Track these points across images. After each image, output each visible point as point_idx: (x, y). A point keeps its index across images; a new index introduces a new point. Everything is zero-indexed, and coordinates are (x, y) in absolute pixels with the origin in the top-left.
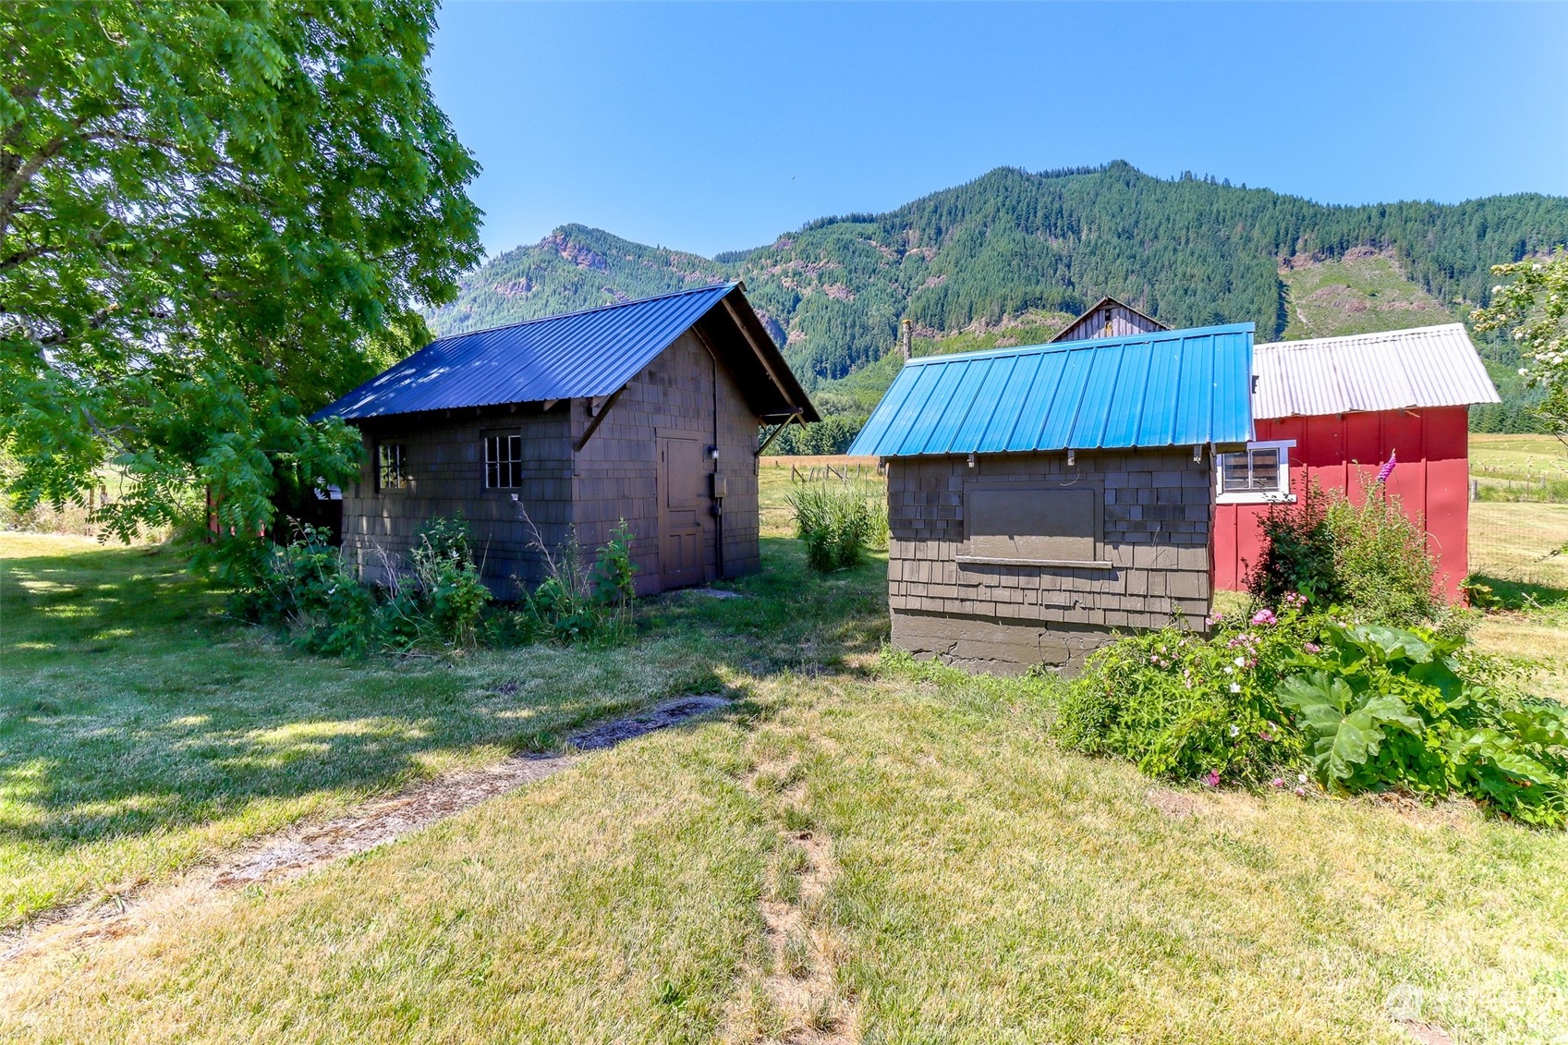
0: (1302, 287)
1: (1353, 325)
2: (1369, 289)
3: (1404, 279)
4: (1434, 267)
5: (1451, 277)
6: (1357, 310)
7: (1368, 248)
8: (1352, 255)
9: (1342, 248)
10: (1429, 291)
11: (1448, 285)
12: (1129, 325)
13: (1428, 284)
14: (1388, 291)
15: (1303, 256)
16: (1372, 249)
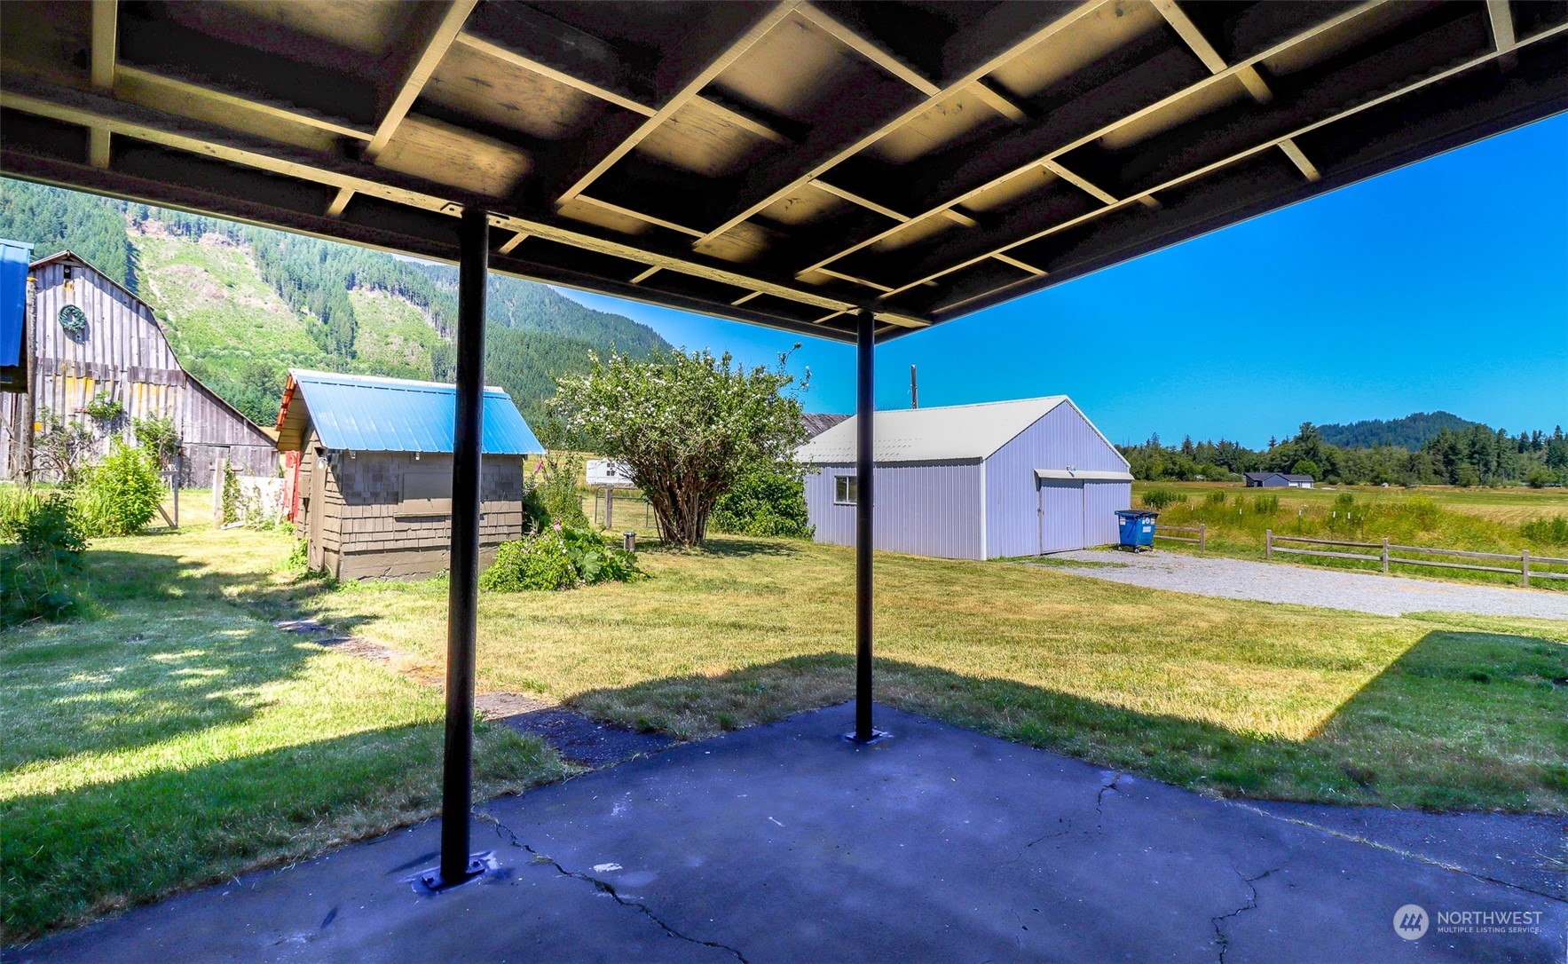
0: (154, 258)
1: (210, 310)
2: (227, 280)
3: (259, 278)
4: (285, 275)
5: (300, 289)
6: (215, 296)
7: (225, 238)
8: (209, 239)
9: (199, 229)
10: (281, 295)
11: (297, 295)
12: (98, 291)
13: (281, 289)
14: (244, 286)
15: (158, 224)
16: (230, 240)
